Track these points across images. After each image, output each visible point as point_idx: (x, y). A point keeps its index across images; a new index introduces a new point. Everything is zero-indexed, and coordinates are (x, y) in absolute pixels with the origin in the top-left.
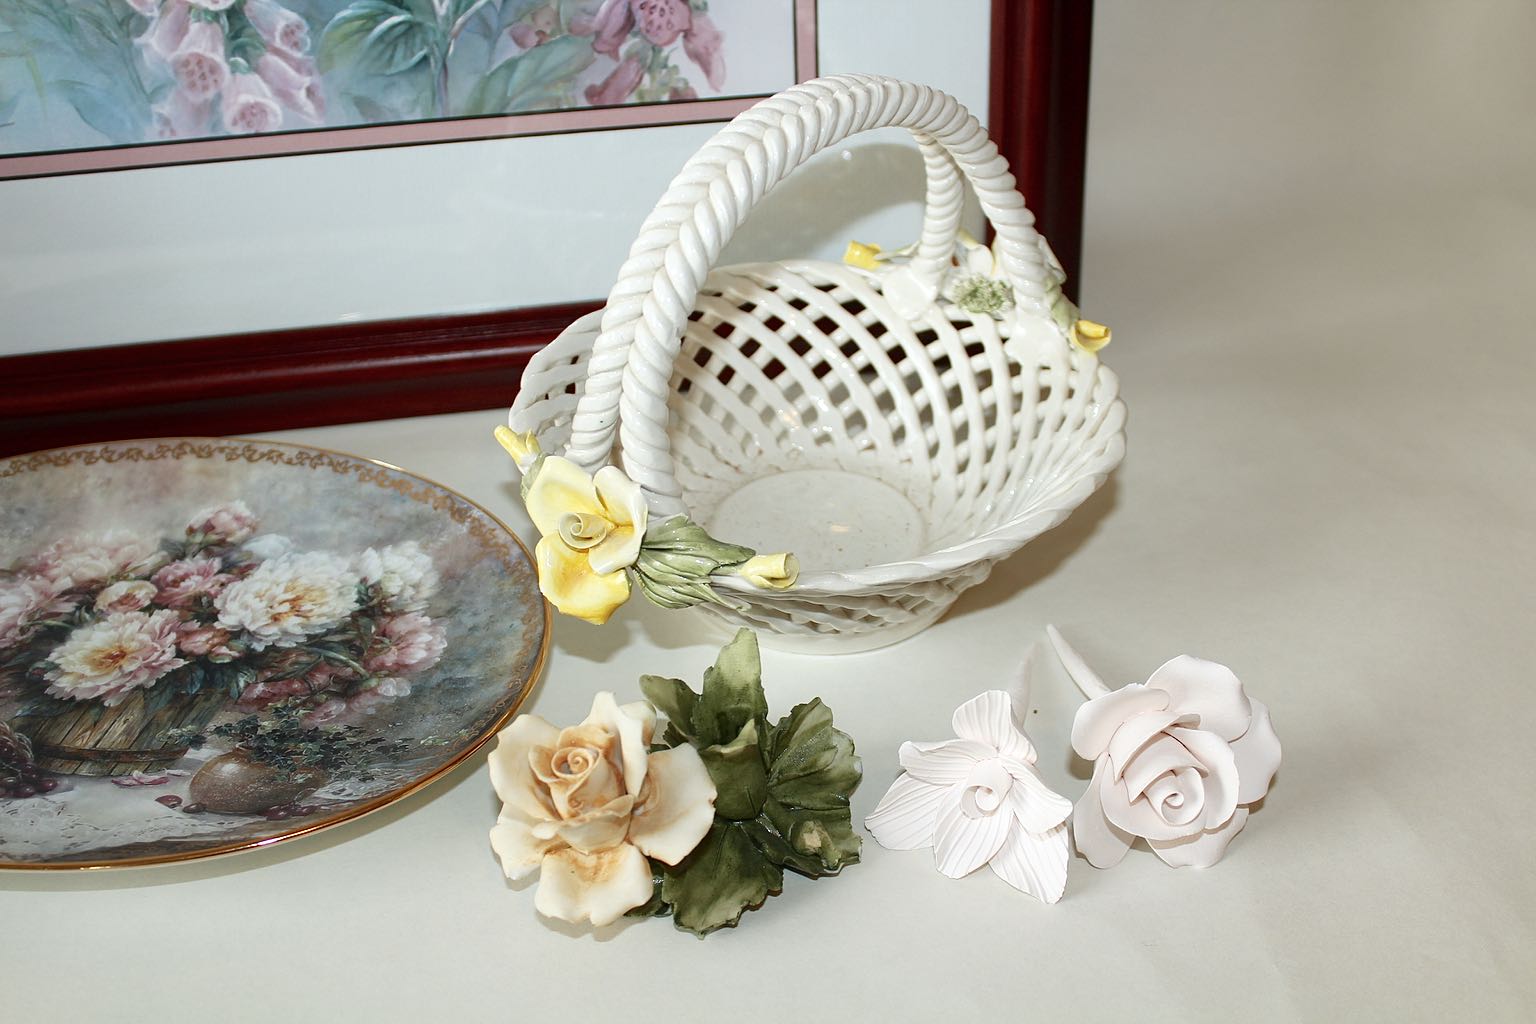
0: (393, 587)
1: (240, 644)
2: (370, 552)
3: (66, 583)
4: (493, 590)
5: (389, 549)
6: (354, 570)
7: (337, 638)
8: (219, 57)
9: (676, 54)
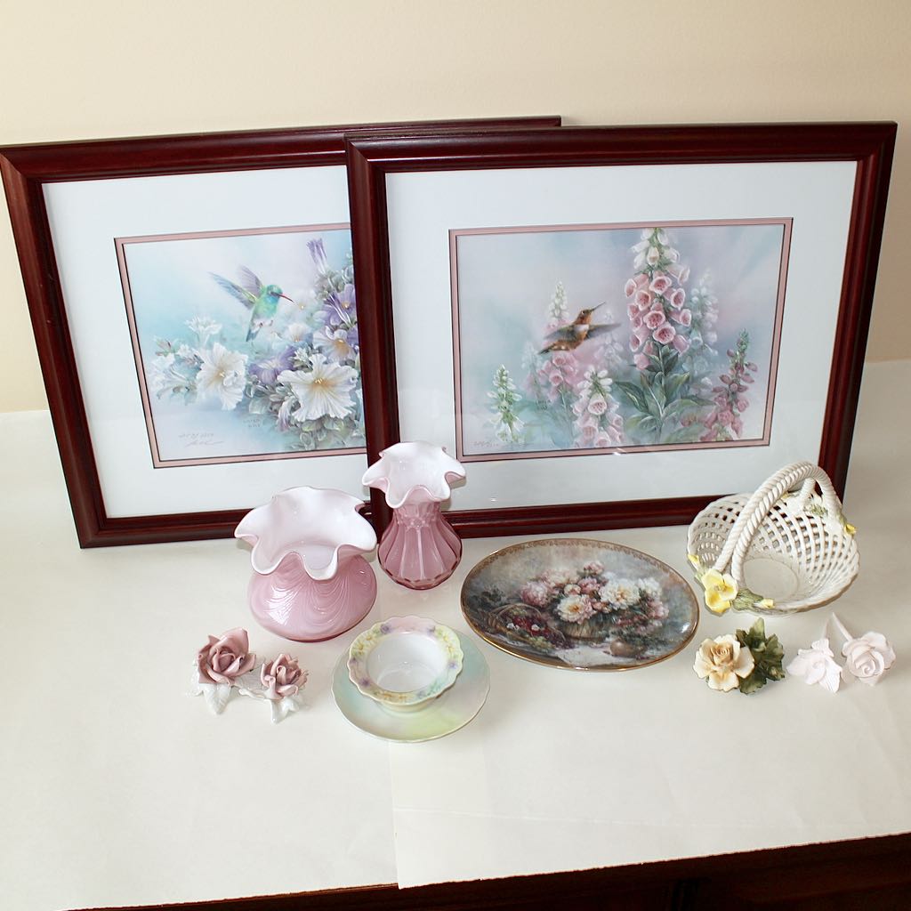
0: (649, 592)
1: (610, 607)
2: (640, 580)
3: (553, 585)
4: (679, 596)
5: (645, 580)
6: (636, 585)
7: (637, 607)
8: (596, 428)
9: (729, 429)
